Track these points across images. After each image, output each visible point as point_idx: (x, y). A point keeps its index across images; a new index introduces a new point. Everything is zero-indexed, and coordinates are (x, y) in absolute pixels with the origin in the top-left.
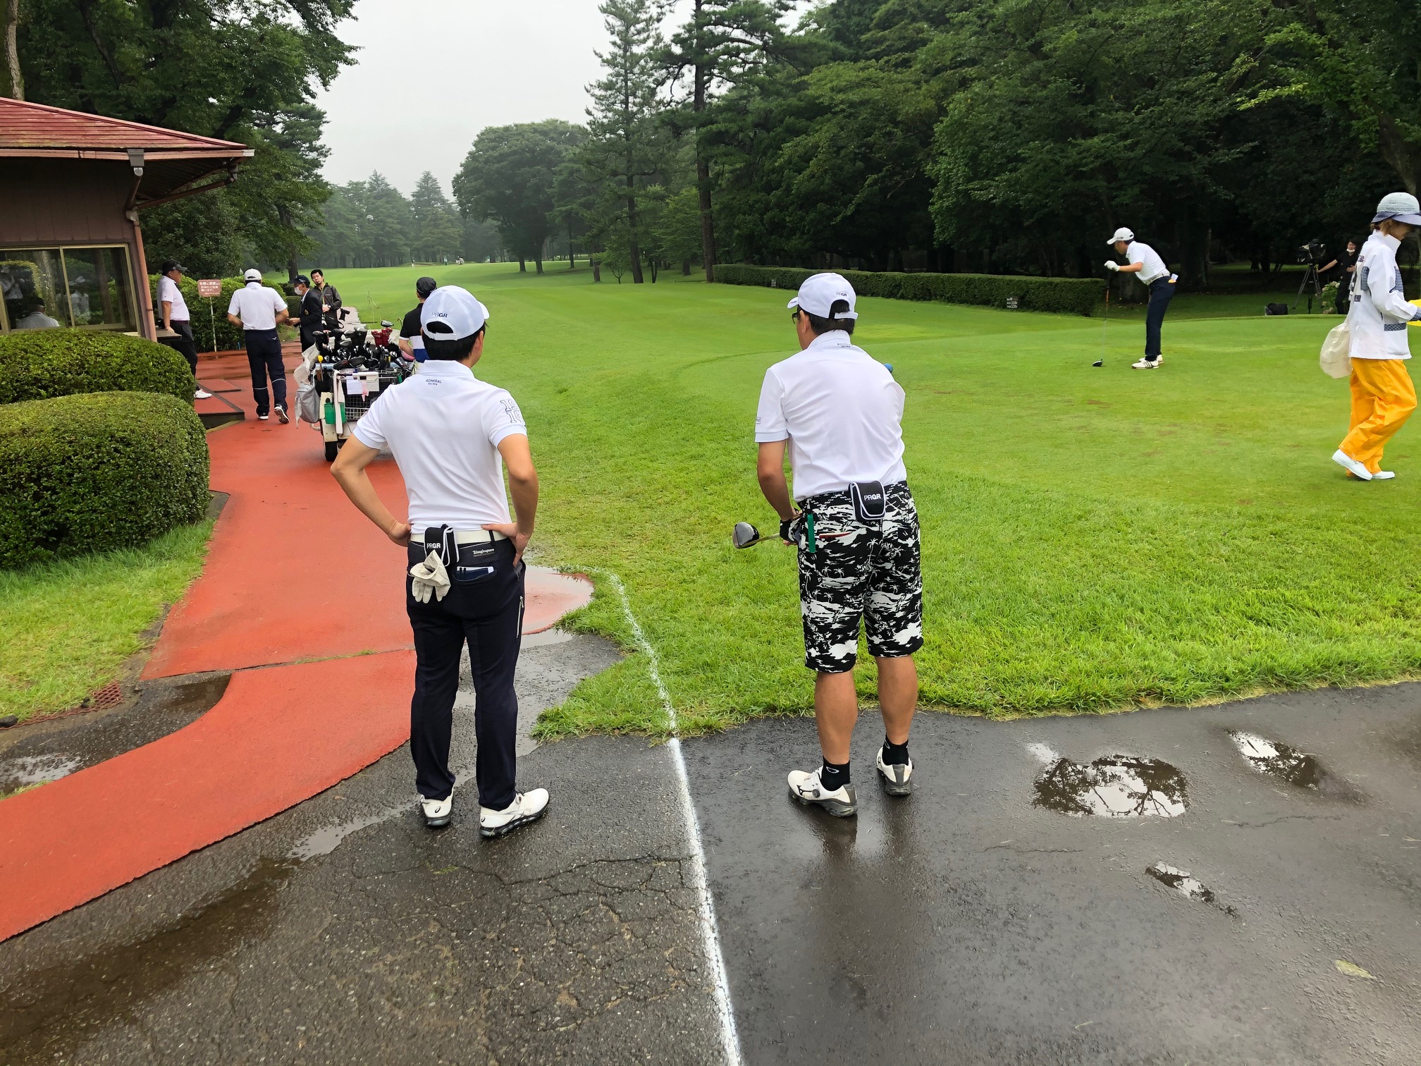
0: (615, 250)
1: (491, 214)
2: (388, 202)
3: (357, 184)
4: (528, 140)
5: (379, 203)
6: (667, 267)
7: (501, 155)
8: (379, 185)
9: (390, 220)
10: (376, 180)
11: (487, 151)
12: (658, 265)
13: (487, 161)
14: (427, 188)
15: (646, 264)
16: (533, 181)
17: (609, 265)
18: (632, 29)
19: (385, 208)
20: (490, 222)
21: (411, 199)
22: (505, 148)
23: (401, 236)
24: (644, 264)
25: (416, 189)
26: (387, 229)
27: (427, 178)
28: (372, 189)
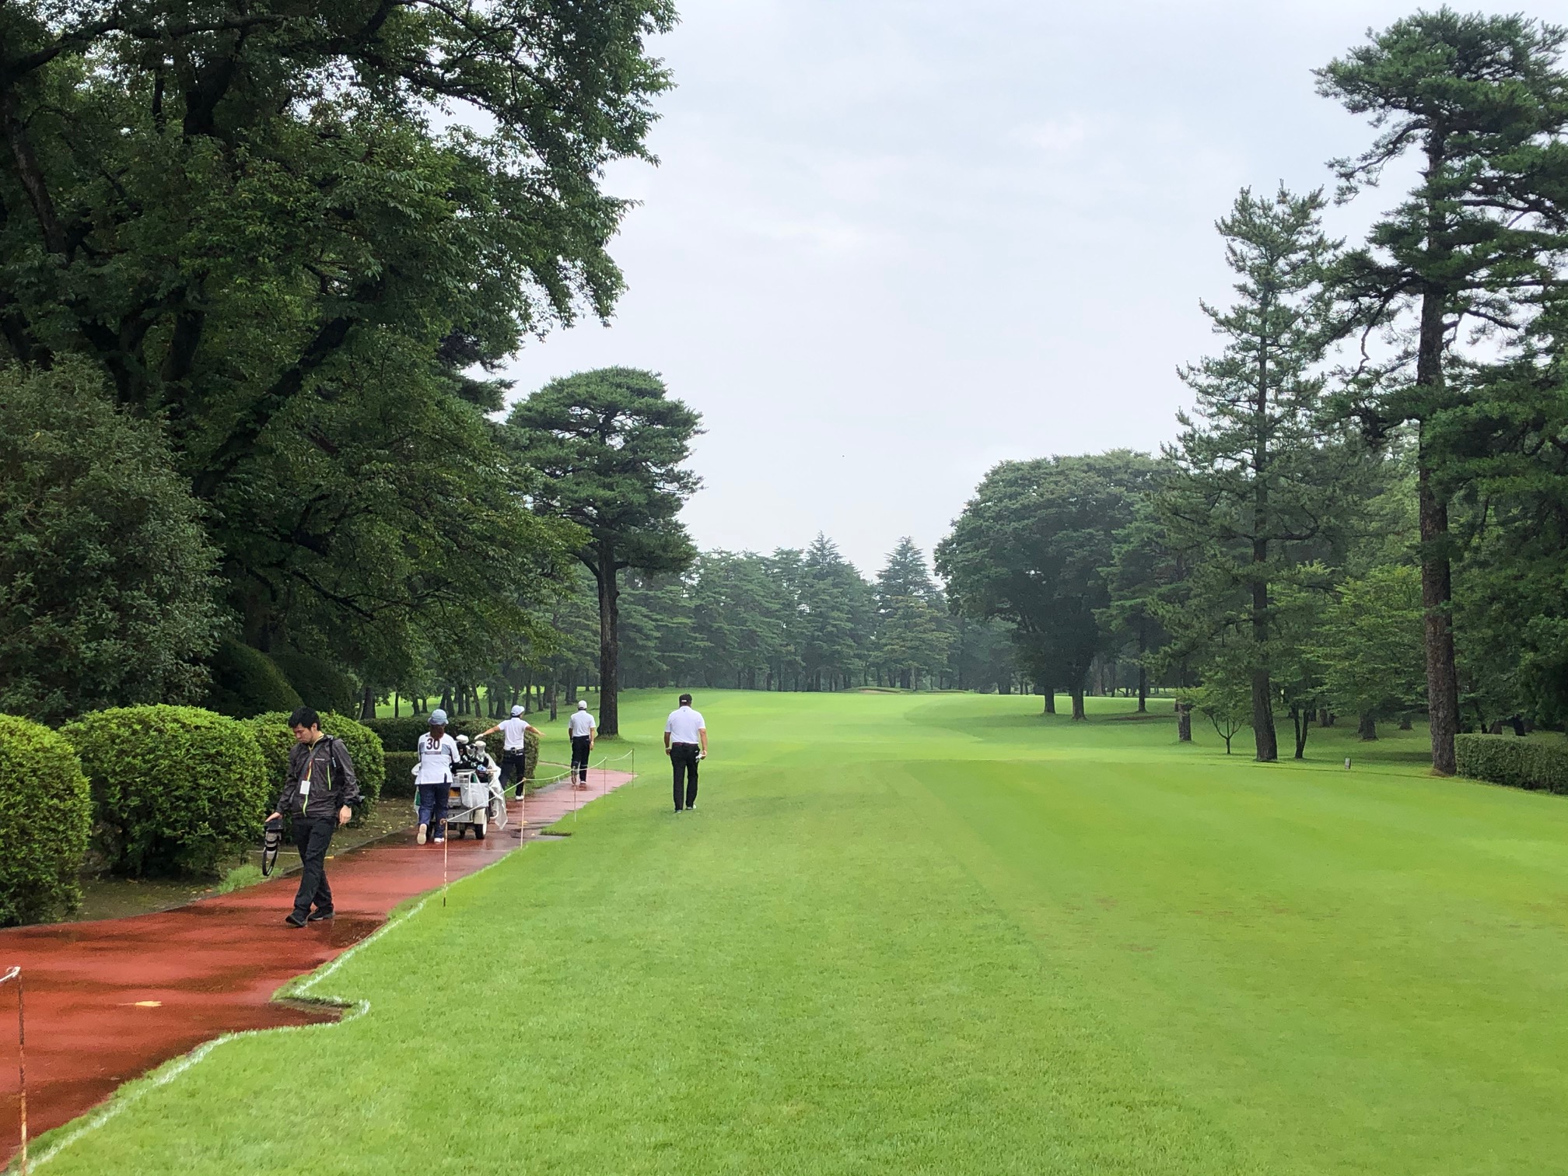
0: (1221, 683)
1: (1001, 611)
2: (835, 585)
3: (788, 553)
4: (1075, 483)
5: (821, 585)
6: (1328, 722)
7: (1024, 507)
8: (824, 556)
9: (835, 614)
10: (822, 549)
11: (1000, 500)
12: (1309, 717)
13: (998, 517)
14: (903, 565)
15: (1286, 713)
16: (1079, 553)
17: (1209, 712)
18: (1281, 263)
19: (830, 595)
20: (1000, 624)
21: (877, 581)
22: (1033, 494)
23: (850, 642)
24: (1279, 712)
25: (885, 565)
26: (830, 628)
27: (905, 549)
28: (813, 562)
